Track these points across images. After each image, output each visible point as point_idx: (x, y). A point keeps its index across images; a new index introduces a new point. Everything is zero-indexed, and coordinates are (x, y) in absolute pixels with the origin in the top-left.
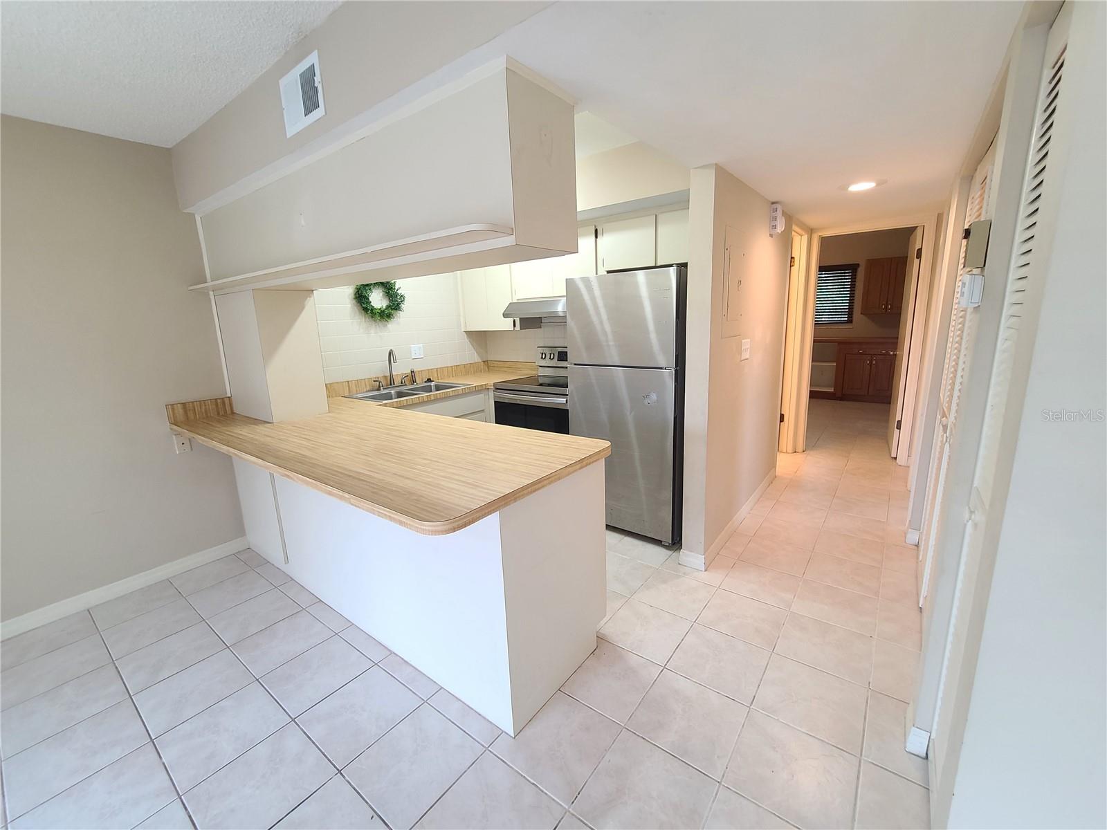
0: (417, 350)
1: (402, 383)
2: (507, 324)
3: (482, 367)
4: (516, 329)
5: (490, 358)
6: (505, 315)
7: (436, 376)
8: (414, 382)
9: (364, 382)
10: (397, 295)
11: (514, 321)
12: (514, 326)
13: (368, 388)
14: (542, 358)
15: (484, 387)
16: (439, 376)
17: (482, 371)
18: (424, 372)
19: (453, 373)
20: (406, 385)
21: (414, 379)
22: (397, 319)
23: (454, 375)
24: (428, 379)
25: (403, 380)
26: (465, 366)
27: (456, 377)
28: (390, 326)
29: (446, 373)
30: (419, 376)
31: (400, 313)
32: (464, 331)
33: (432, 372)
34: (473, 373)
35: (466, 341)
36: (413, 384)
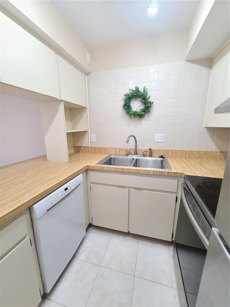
0: (159, 137)
1: (142, 155)
7: (171, 155)
10: (149, 102)
15: (179, 175)
17: (218, 159)
18: (161, 151)
19: (186, 156)
20: (144, 156)
21: (150, 154)
22: (148, 118)
23: (187, 157)
24: (161, 156)
25: (143, 153)
26: (199, 152)
27: (188, 159)
28: (144, 121)
29: (180, 154)
30: (157, 152)
31: (151, 114)
32: (205, 127)
33: (168, 152)
34: (206, 158)
35: (206, 134)
36: (149, 157)
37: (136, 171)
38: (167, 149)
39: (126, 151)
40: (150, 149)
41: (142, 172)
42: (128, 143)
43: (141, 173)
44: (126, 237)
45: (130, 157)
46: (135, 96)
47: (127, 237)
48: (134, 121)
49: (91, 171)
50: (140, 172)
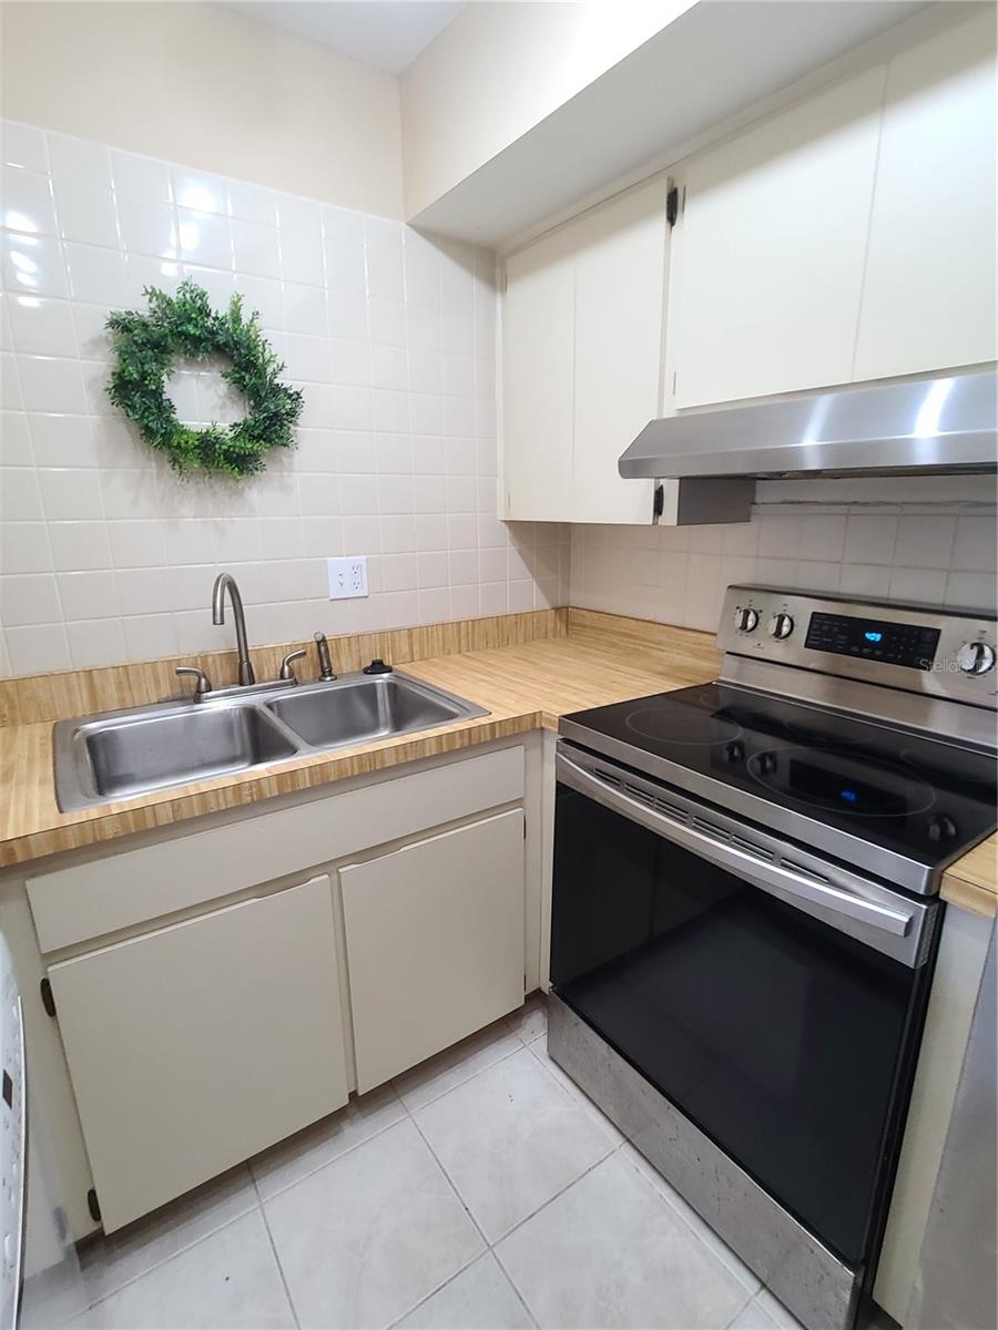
0: (345, 574)
1: (282, 677)
2: (628, 503)
3: (551, 625)
4: (662, 520)
5: (578, 598)
6: (631, 467)
7: (406, 649)
8: (325, 672)
9: (149, 672)
10: (276, 391)
11: (659, 494)
12: (658, 510)
13: (166, 692)
14: (744, 627)
15: (527, 725)
16: (416, 647)
17: (550, 635)
18: (366, 639)
19: (460, 641)
20: (297, 683)
21: (325, 664)
22: (278, 474)
23: (464, 648)
24: (374, 663)
25: (286, 668)
26: (498, 621)
27: (467, 654)
28: (255, 493)
29: (438, 640)
30: (350, 650)
31: (291, 456)
32: (505, 521)
33: (393, 641)
34: (521, 640)
35: (509, 548)
36: (321, 680)
37: (361, 766)
38: (388, 627)
39: (178, 672)
40: (320, 638)
41: (390, 761)
42: (222, 623)
43: (387, 765)
44: (336, 1134)
45: (220, 705)
46: (187, 336)
47: (341, 1131)
48: (199, 491)
49: (34, 876)
50: (383, 761)
